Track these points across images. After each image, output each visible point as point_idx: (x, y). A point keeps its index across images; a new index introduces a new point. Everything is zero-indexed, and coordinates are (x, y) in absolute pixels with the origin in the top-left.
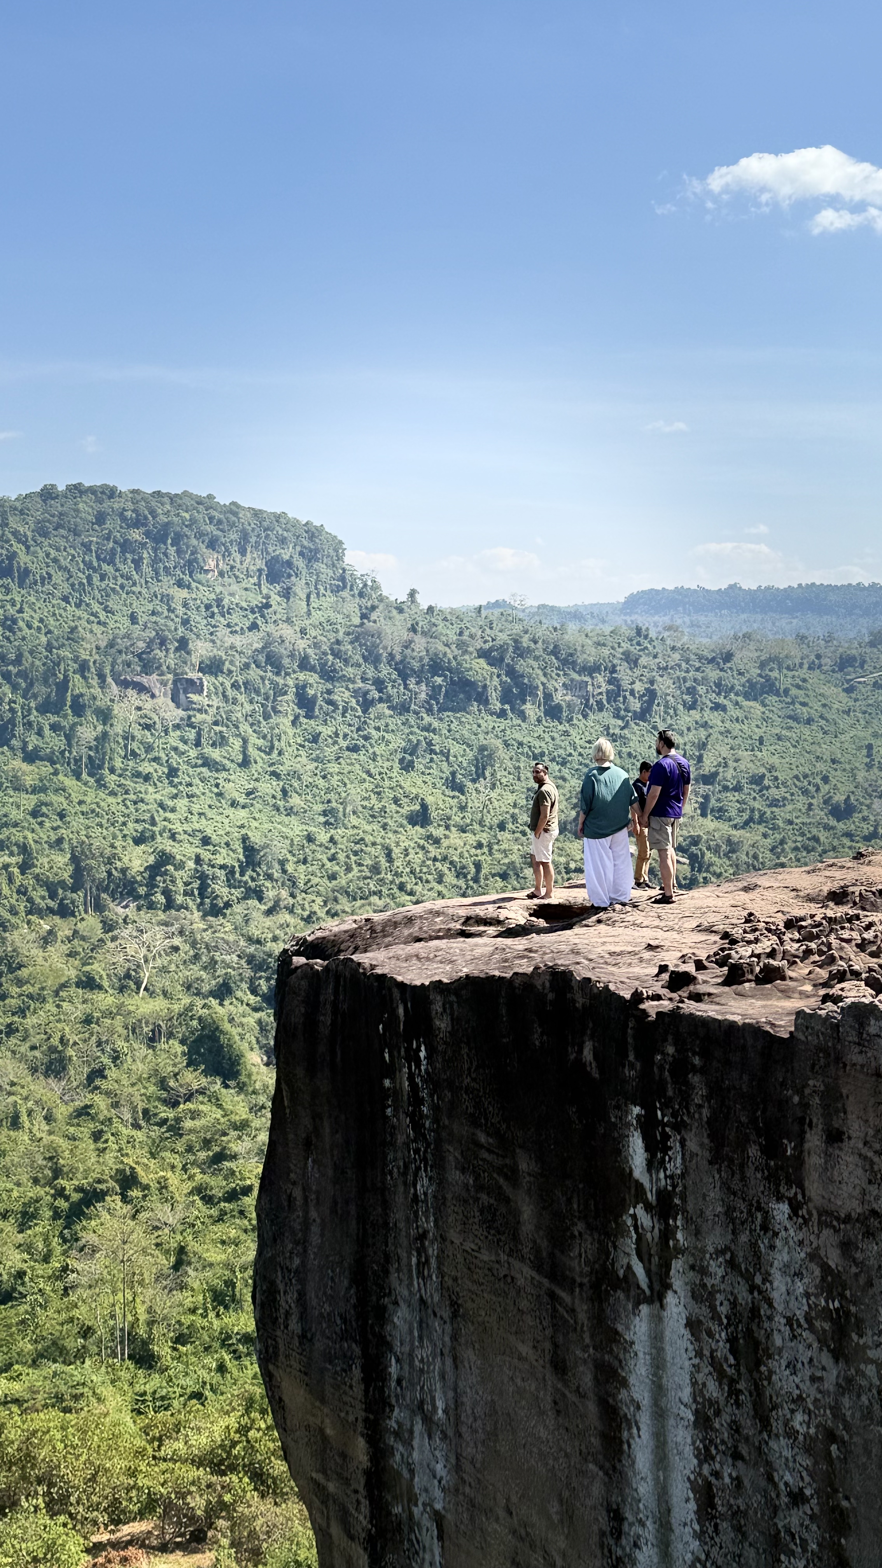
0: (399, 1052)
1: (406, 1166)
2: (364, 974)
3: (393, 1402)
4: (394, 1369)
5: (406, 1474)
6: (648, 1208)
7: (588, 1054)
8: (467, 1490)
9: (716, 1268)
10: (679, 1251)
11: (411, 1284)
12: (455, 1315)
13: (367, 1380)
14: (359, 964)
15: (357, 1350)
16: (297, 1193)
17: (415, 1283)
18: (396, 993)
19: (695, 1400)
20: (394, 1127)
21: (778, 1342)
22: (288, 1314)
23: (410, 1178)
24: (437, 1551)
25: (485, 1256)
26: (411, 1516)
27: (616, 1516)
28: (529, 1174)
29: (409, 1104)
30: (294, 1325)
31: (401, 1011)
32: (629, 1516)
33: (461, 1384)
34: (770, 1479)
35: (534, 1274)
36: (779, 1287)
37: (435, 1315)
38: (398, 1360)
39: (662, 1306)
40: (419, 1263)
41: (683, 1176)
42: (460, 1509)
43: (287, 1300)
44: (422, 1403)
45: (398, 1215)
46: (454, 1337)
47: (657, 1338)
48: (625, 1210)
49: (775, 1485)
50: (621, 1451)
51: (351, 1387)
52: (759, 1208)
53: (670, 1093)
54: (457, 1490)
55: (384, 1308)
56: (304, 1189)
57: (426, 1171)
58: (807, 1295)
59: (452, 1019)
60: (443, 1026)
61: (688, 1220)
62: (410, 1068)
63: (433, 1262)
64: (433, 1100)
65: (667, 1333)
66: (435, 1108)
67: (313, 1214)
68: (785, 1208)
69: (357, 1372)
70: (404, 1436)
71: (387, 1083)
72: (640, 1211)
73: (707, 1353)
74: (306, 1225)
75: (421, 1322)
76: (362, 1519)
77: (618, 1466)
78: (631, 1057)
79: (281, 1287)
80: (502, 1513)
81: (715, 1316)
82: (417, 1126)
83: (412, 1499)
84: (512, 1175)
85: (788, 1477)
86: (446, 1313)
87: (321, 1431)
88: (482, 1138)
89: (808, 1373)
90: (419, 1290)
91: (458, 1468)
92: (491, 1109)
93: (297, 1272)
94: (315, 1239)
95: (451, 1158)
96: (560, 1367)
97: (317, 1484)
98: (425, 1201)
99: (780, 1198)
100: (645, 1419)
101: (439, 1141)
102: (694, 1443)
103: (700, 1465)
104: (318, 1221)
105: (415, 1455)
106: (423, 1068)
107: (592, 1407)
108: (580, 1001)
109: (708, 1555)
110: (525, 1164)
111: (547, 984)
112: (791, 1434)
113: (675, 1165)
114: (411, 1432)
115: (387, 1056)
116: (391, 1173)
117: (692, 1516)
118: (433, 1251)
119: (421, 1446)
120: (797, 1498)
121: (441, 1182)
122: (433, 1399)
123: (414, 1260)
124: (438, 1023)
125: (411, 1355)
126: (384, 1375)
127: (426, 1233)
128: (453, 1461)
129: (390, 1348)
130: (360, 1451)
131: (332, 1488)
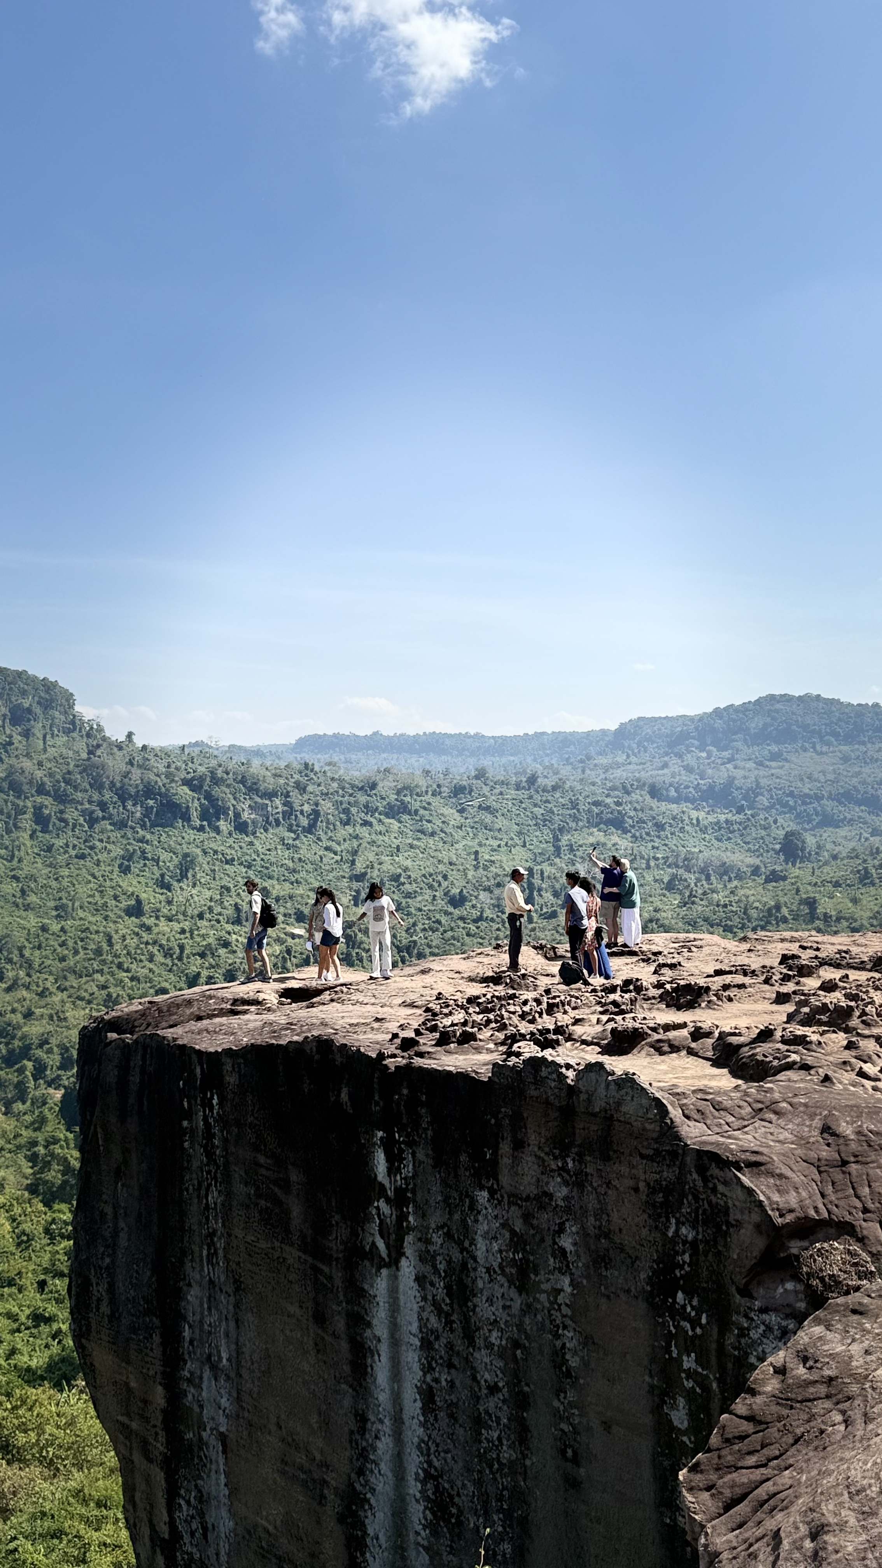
0: (196, 1101)
1: (200, 1184)
2: (168, 1045)
3: (186, 1357)
4: (187, 1334)
5: (196, 1409)
6: (388, 1201)
7: (344, 1096)
8: (246, 1414)
9: (437, 1239)
10: (410, 1229)
11: (202, 1270)
12: (237, 1290)
13: (164, 1344)
14: (164, 1038)
15: (156, 1321)
16: (109, 1210)
17: (206, 1269)
18: (194, 1058)
19: (421, 1331)
20: (190, 1156)
21: (480, 1284)
22: (99, 1300)
23: (203, 1192)
24: (221, 1461)
25: (263, 1245)
26: (201, 1438)
27: (362, 1419)
28: (298, 1184)
29: (204, 1138)
30: (105, 1308)
31: (198, 1071)
32: (372, 1418)
33: (241, 1339)
34: (474, 1378)
35: (301, 1254)
36: (481, 1248)
37: (221, 1290)
38: (190, 1327)
39: (398, 1269)
40: (208, 1255)
41: (413, 1177)
42: (240, 1429)
43: (99, 1289)
44: (209, 1357)
45: (193, 1220)
46: (237, 1306)
47: (393, 1291)
48: (370, 1203)
49: (478, 1383)
50: (366, 1373)
51: (152, 1349)
52: (467, 1196)
53: (405, 1121)
54: (238, 1416)
55: (180, 1289)
56: (114, 1208)
57: (216, 1186)
58: (500, 1251)
59: (240, 1076)
60: (232, 1080)
61: (417, 1207)
62: (204, 1112)
63: (221, 1253)
64: (223, 1135)
65: (401, 1287)
66: (226, 1140)
67: (122, 1224)
68: (485, 1194)
69: (157, 1339)
70: (195, 1381)
71: (185, 1123)
72: (382, 1204)
73: (430, 1297)
74: (116, 1233)
75: (210, 1296)
76: (159, 1446)
77: (364, 1383)
78: (377, 1098)
79: (94, 1281)
80: (273, 1428)
81: (436, 1271)
82: (210, 1154)
83: (202, 1427)
84: (285, 1185)
85: (487, 1376)
86: (230, 1289)
87: (127, 1384)
88: (262, 1159)
89: (501, 1303)
90: (209, 1273)
91: (239, 1399)
92: (269, 1138)
93: (107, 1268)
94: (123, 1241)
95: (237, 1176)
96: (320, 1318)
97: (123, 1424)
98: (215, 1209)
99: (482, 1188)
100: (384, 1349)
101: (227, 1164)
102: (420, 1361)
103: (424, 1375)
104: (126, 1229)
105: (204, 1394)
106: (215, 1112)
107: (344, 1345)
108: (339, 1059)
109: (430, 1437)
110: (295, 1176)
111: (314, 1049)
112: (489, 1346)
113: (408, 1170)
114: (201, 1378)
115: (186, 1104)
116: (187, 1190)
117: (419, 1411)
118: (220, 1244)
119: (209, 1388)
120: (493, 1389)
121: (229, 1195)
122: (219, 1352)
123: (205, 1252)
124: (228, 1078)
125: (201, 1322)
126: (179, 1338)
127: (215, 1231)
128: (235, 1395)
129: (184, 1318)
130: (159, 1396)
131: (134, 1425)
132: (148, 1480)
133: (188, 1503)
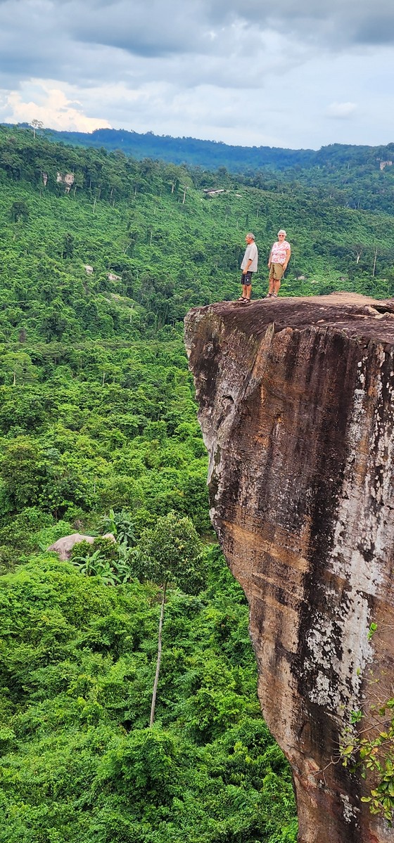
0: (376, 377)
1: (369, 433)
3: (336, 543)
4: (338, 528)
5: (342, 577)
11: (364, 488)
13: (313, 532)
15: (309, 518)
16: (264, 441)
17: (367, 489)
18: (380, 347)
20: (362, 413)
22: (247, 498)
23: (372, 439)
24: (365, 612)
26: (344, 597)
29: (380, 403)
30: (253, 504)
31: (382, 356)
37: (382, 505)
38: (342, 524)
40: (372, 480)
43: (249, 491)
44: (361, 545)
45: (357, 456)
51: (298, 535)
54: (389, 586)
55: (336, 499)
56: (270, 440)
57: (388, 436)
62: (384, 385)
63: (386, 480)
67: (276, 451)
69: (305, 529)
70: (343, 559)
71: (359, 391)
74: (271, 456)
75: (368, 508)
76: (299, 594)
83: (346, 588)
87: (267, 555)
90: (370, 493)
93: (259, 478)
94: (277, 464)
97: (259, 578)
104: (282, 456)
105: (352, 569)
114: (350, 558)
115: (362, 378)
116: (354, 436)
118: (386, 475)
119: (358, 565)
122: (373, 543)
123: (368, 478)
125: (355, 523)
126: (330, 531)
127: (381, 467)
128: (388, 572)
129: (337, 518)
130: (303, 565)
131: (271, 580)
132: (280, 615)
133: (324, 634)
